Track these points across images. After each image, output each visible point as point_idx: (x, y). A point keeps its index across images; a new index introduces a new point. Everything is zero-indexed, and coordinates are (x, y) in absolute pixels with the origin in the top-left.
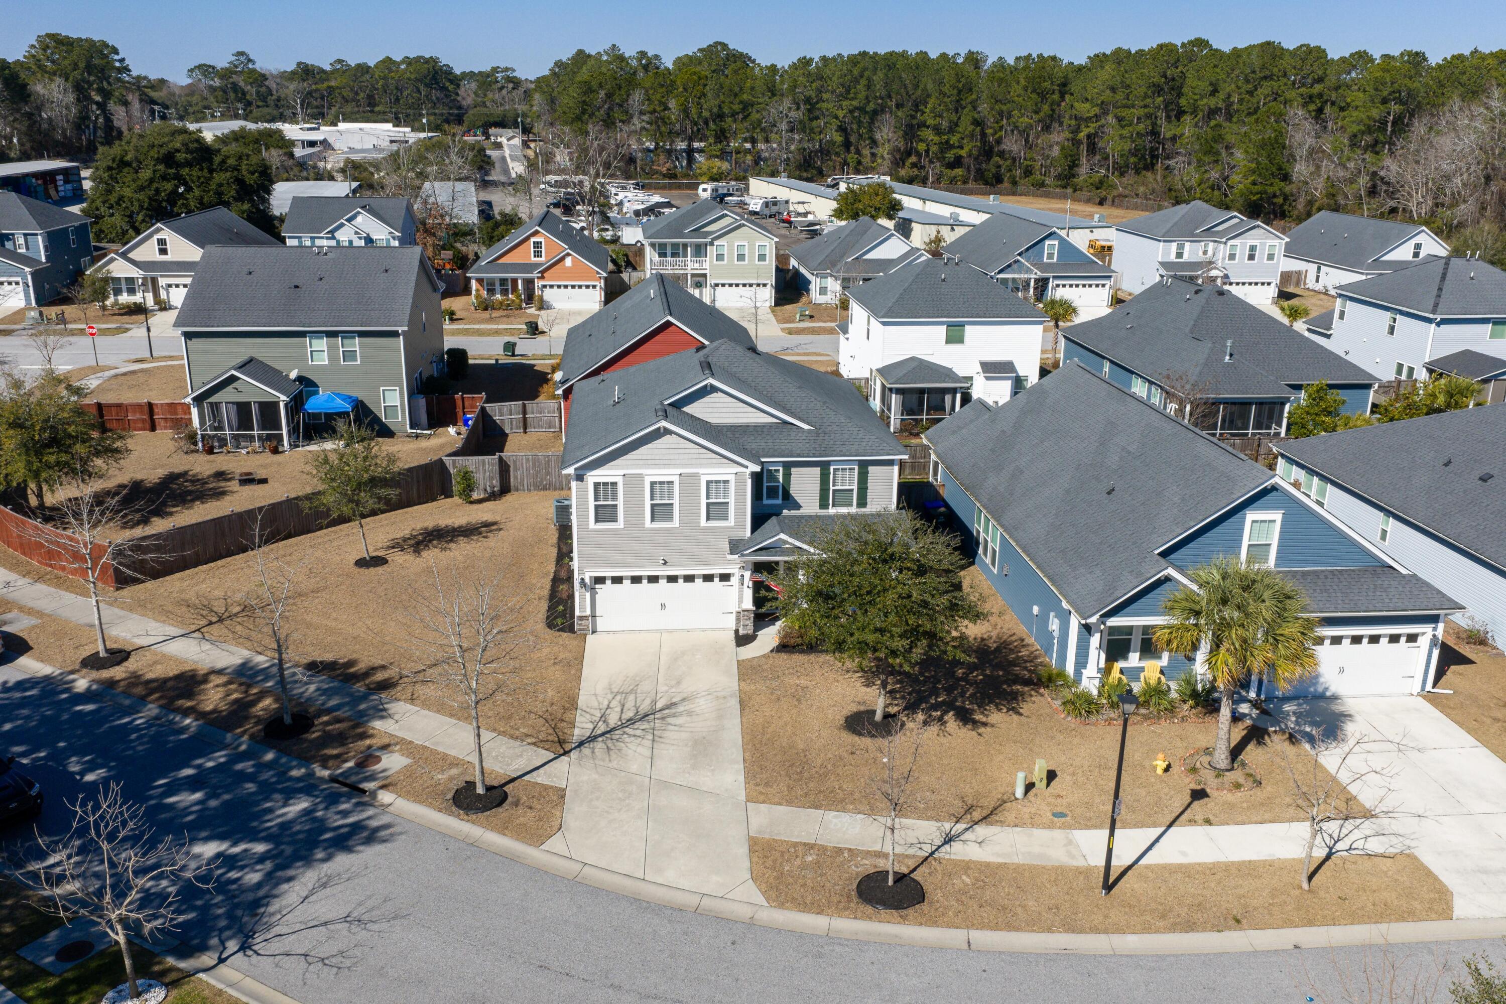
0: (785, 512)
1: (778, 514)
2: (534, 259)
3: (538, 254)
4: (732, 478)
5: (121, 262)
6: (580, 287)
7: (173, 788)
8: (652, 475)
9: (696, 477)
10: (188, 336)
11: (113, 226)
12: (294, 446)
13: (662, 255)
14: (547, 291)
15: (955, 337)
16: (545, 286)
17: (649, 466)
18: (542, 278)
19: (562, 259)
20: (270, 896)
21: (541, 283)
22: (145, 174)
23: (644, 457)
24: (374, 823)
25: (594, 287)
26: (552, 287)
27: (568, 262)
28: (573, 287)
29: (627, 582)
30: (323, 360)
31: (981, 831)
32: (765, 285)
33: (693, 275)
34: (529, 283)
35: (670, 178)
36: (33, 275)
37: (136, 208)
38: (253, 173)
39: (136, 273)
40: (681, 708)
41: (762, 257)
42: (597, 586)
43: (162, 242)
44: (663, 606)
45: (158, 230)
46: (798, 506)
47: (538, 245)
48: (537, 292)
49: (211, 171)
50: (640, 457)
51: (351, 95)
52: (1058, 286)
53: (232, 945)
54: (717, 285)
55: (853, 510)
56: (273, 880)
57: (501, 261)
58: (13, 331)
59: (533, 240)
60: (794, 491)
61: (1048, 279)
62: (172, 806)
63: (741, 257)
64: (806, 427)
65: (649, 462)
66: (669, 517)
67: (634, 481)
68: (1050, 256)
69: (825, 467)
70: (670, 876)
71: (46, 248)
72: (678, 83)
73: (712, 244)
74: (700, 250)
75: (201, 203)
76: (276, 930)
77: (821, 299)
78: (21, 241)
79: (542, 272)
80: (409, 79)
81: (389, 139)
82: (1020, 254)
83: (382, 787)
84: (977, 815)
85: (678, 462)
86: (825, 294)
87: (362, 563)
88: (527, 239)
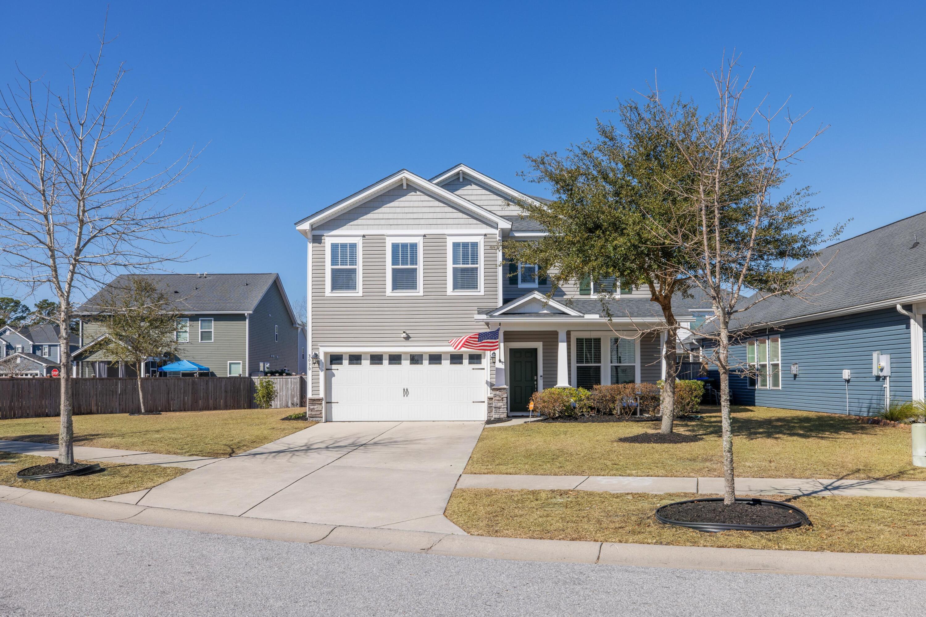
4: (481, 239)
8: (394, 235)
9: (442, 237)
17: (391, 226)
23: (386, 216)
29: (365, 362)
30: (186, 339)
36: (47, 369)
42: (334, 367)
44: (406, 392)
50: (381, 216)
65: (391, 222)
66: (413, 284)
67: (374, 242)
85: (422, 222)
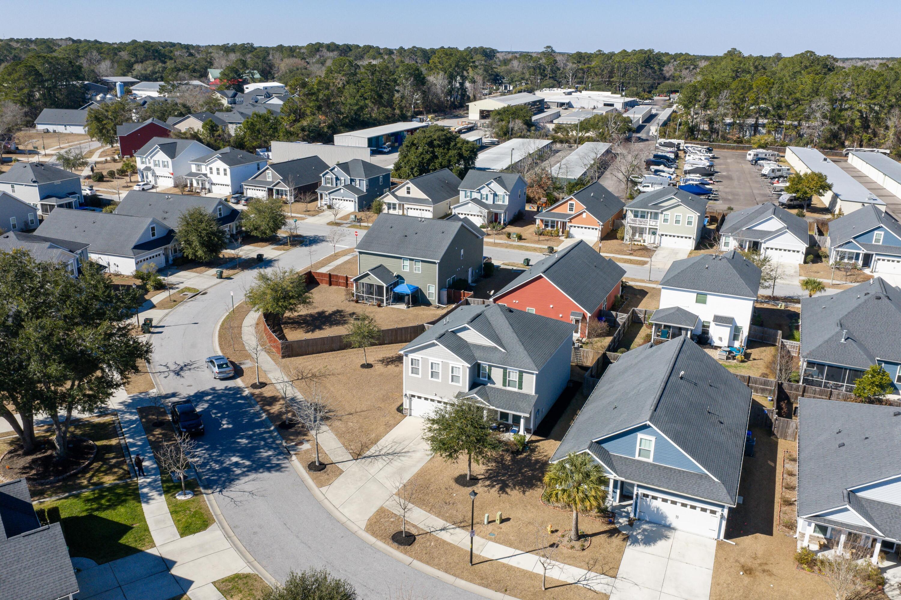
0: (489, 385)
1: (484, 385)
2: (569, 212)
3: (571, 209)
4: (461, 367)
5: (391, 196)
6: (589, 228)
7: (242, 437)
8: (432, 360)
9: (448, 364)
10: (360, 253)
11: (405, 172)
12: (388, 304)
13: (636, 216)
14: (572, 228)
15: (701, 300)
16: (571, 226)
17: (430, 356)
18: (570, 222)
19: (581, 214)
20: (238, 479)
21: (570, 224)
22: (420, 150)
23: (429, 352)
24: (283, 465)
25: (596, 229)
26: (575, 227)
27: (584, 215)
28: (586, 228)
29: (423, 399)
30: (407, 269)
31: (458, 530)
32: (690, 238)
33: (650, 229)
34: (564, 224)
35: (738, 143)
36: (358, 198)
37: (413, 166)
38: (467, 151)
39: (395, 201)
40: (409, 454)
41: (689, 223)
42: (412, 398)
43: (408, 188)
45: (408, 183)
46: (494, 383)
47: (572, 205)
48: (567, 229)
49: (448, 149)
50: (427, 352)
51: (600, 71)
52: (879, 260)
53: (218, 490)
54: (663, 235)
55: (516, 390)
56: (244, 474)
57: (553, 211)
58: (342, 224)
59: (569, 202)
60: (493, 376)
61: (872, 255)
62: (239, 443)
63: (677, 222)
64: (503, 350)
66: (437, 377)
67: (425, 360)
68: (877, 240)
69: (505, 370)
70: (346, 511)
71: (367, 185)
72: (754, 86)
73: (662, 213)
74: (655, 216)
75: (441, 165)
76: (232, 489)
77: (723, 248)
78: (358, 182)
79: (570, 219)
80: (633, 63)
81: (603, 103)
82: (854, 238)
83: (295, 454)
84: (462, 524)
85: (441, 357)
86: (728, 246)
87: (363, 366)
88: (567, 201)
